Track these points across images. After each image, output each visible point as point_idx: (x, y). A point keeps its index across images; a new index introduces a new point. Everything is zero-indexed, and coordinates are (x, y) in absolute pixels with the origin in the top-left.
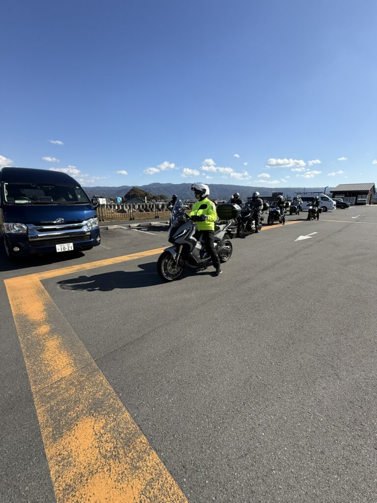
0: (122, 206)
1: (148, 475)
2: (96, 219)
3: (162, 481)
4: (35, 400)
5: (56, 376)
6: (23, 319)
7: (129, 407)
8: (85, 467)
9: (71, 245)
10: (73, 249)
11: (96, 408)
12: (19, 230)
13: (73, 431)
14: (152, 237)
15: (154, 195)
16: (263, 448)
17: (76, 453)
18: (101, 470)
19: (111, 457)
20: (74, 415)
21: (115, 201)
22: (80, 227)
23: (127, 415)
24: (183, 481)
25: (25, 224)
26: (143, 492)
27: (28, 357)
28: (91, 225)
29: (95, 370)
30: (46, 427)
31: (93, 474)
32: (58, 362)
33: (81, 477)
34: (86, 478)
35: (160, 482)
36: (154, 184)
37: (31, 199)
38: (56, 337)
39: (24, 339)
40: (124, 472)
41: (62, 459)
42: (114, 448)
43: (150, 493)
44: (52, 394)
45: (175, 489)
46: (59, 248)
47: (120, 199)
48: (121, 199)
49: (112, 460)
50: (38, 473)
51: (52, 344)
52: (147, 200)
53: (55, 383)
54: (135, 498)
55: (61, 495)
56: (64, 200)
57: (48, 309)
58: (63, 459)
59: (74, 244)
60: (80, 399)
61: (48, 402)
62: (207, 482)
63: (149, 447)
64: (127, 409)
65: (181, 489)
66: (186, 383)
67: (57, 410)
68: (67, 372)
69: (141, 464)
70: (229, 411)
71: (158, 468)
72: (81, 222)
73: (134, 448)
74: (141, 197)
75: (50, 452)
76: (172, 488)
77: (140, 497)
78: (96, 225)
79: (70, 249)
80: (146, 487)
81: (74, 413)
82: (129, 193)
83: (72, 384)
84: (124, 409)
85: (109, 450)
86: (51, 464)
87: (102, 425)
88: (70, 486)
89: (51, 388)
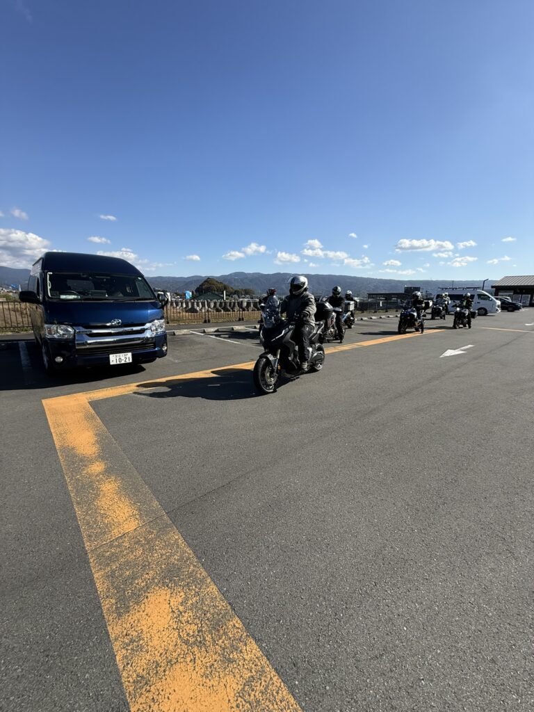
0: (193, 304)
1: (246, 671)
2: (163, 321)
3: (265, 682)
4: (91, 560)
5: (116, 531)
6: (70, 453)
7: (217, 578)
8: (161, 654)
9: (129, 355)
10: (131, 361)
11: (171, 576)
12: (63, 334)
13: (143, 605)
14: (235, 347)
15: (235, 288)
16: (405, 648)
17: (148, 635)
18: (182, 660)
19: (194, 643)
20: (142, 584)
21: (183, 296)
22: (143, 331)
23: (213, 589)
24: (295, 684)
25: (72, 326)
26: (241, 694)
27: (78, 503)
28: (156, 329)
29: (167, 526)
30: (107, 597)
31: (172, 665)
32: (117, 512)
33: (156, 667)
34: (162, 669)
35: (263, 683)
36: (236, 274)
37: (79, 293)
38: (113, 478)
39: (71, 479)
40: (213, 665)
41: (130, 642)
42: (199, 632)
43: (249, 695)
44: (113, 554)
45: (284, 693)
46: (114, 359)
47: (189, 294)
48: (191, 293)
49: (196, 649)
50: (100, 658)
51: (109, 487)
52: (226, 295)
53: (116, 539)
54: (229, 700)
55: (131, 688)
56: (121, 295)
57: (101, 440)
58: (132, 641)
59: (133, 355)
60: (149, 563)
61: (108, 565)
62: (328, 688)
63: (245, 634)
64: (213, 580)
65: (293, 695)
66: (292, 550)
67: (121, 576)
68: (131, 526)
69: (236, 656)
70: (354, 592)
71: (259, 664)
72: (144, 324)
73: (225, 633)
74: (218, 291)
75: (114, 630)
76: (280, 692)
77: (237, 700)
78: (162, 330)
79: (128, 362)
80: (244, 688)
81: (143, 582)
82: (201, 285)
83: (138, 542)
84: (209, 580)
85: (192, 634)
86: (116, 646)
87: (180, 600)
88: (142, 677)
89: (111, 546)
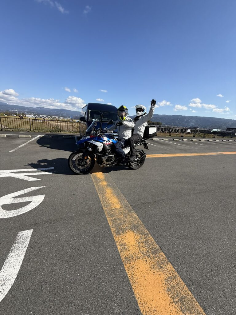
1: (168, 274)
3: (177, 281)
4: (106, 213)
5: (113, 206)
17: (128, 245)
18: (141, 259)
19: (146, 255)
20: (124, 227)
24: (192, 288)
26: (166, 280)
29: (131, 210)
30: (112, 227)
31: (138, 258)
32: (113, 200)
34: (134, 258)
38: (110, 188)
40: (154, 265)
42: (147, 252)
43: (171, 283)
44: (113, 214)
45: (187, 289)
50: (112, 245)
51: (109, 192)
53: (113, 209)
54: (162, 281)
58: (122, 245)
60: (126, 221)
61: (111, 217)
62: (208, 297)
63: (167, 260)
64: (151, 235)
65: (191, 292)
66: (187, 236)
68: (118, 206)
69: (163, 266)
71: (174, 273)
73: (158, 256)
83: (121, 213)
85: (144, 251)
87: (139, 238)
89: (112, 211)
